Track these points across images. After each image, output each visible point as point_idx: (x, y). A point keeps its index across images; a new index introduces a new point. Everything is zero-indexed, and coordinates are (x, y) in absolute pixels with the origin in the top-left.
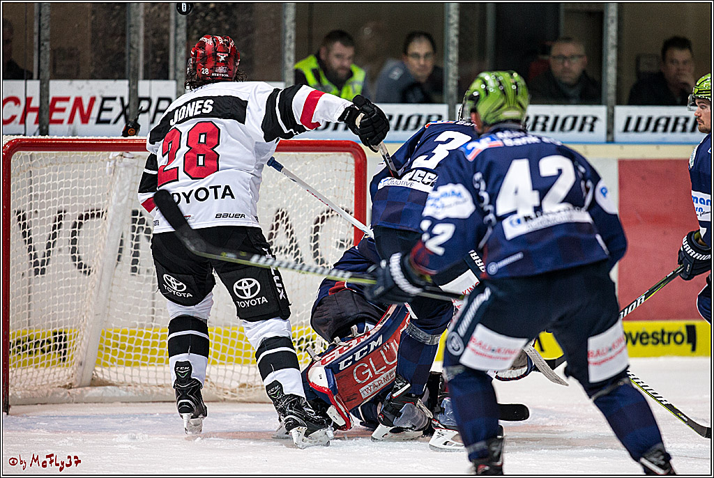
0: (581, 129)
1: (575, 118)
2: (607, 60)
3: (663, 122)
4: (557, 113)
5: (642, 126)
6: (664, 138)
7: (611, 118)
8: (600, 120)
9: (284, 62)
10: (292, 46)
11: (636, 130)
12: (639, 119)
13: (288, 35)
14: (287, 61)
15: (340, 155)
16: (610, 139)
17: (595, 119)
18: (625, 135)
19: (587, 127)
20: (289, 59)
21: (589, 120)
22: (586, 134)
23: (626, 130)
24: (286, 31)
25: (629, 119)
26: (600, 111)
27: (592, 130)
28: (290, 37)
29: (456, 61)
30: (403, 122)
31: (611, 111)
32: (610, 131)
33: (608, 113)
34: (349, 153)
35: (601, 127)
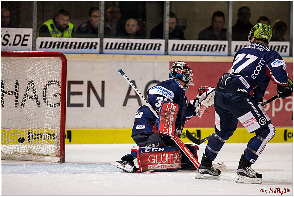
0: (154, 49)
1: (152, 44)
2: (165, 21)
3: (188, 46)
4: (145, 42)
5: (179, 48)
6: (188, 53)
7: (167, 45)
8: (162, 45)
9: (33, 20)
10: (36, 13)
11: (177, 50)
12: (178, 45)
13: (34, 9)
14: (34, 19)
15: (56, 58)
16: (166, 53)
17: (160, 45)
18: (172, 52)
19: (157, 48)
20: (35, 19)
21: (158, 45)
22: (156, 51)
23: (173, 50)
24: (33, 7)
25: (174, 45)
26: (162, 42)
27: (159, 49)
28: (35, 10)
29: (103, 20)
30: (81, 45)
31: (167, 42)
32: (166, 50)
33: (165, 42)
34: (59, 58)
35: (163, 48)
